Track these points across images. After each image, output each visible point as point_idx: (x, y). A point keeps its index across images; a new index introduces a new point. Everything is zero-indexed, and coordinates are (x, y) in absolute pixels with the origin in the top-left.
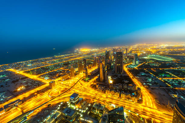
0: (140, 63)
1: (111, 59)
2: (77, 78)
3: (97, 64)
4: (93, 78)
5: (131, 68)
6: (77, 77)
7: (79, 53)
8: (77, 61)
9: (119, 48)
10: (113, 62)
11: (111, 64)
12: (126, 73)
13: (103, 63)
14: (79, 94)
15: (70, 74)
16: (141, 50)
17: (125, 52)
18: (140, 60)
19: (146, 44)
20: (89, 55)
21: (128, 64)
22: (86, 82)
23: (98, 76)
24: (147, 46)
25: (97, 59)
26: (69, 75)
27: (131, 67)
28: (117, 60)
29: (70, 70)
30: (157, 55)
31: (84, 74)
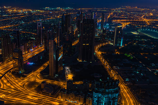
4: (35, 70)
13: (56, 39)
14: (5, 102)
16: (129, 19)
19: (138, 7)
21: (104, 44)
22: (19, 77)
24: (139, 12)
30: (153, 30)
31: (16, 63)
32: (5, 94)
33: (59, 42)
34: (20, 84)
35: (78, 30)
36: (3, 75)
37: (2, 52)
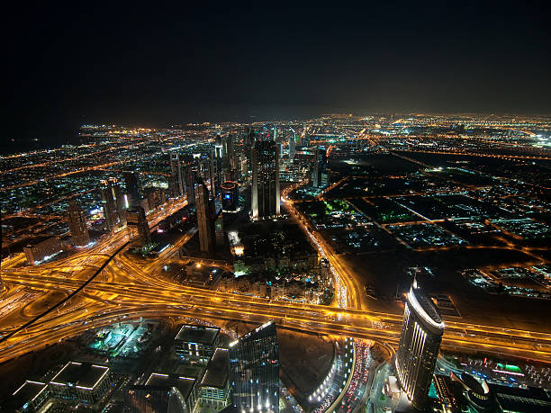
0: (332, 180)
5: (306, 199)
23: (191, 234)
31: (133, 232)
32: (117, 293)
34: (145, 270)
36: (111, 258)
37: (104, 213)
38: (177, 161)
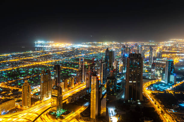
0: (177, 80)
1: (117, 67)
2: (36, 109)
3: (85, 77)
4: (74, 111)
5: (159, 91)
6: (37, 106)
7: (46, 51)
8: (40, 69)
9: (136, 45)
10: (120, 74)
11: (116, 80)
12: (148, 101)
13: (99, 75)
15: (21, 99)
16: (181, 53)
17: (147, 55)
18: (177, 73)
20: (69, 56)
21: (154, 82)
22: (57, 119)
23: (85, 107)
25: (85, 66)
26: (19, 101)
27: (158, 88)
28: (129, 71)
29: (21, 90)
31: (54, 101)
33: (102, 78)
35: (123, 66)
36: (39, 116)
37: (41, 88)
38: (83, 62)
